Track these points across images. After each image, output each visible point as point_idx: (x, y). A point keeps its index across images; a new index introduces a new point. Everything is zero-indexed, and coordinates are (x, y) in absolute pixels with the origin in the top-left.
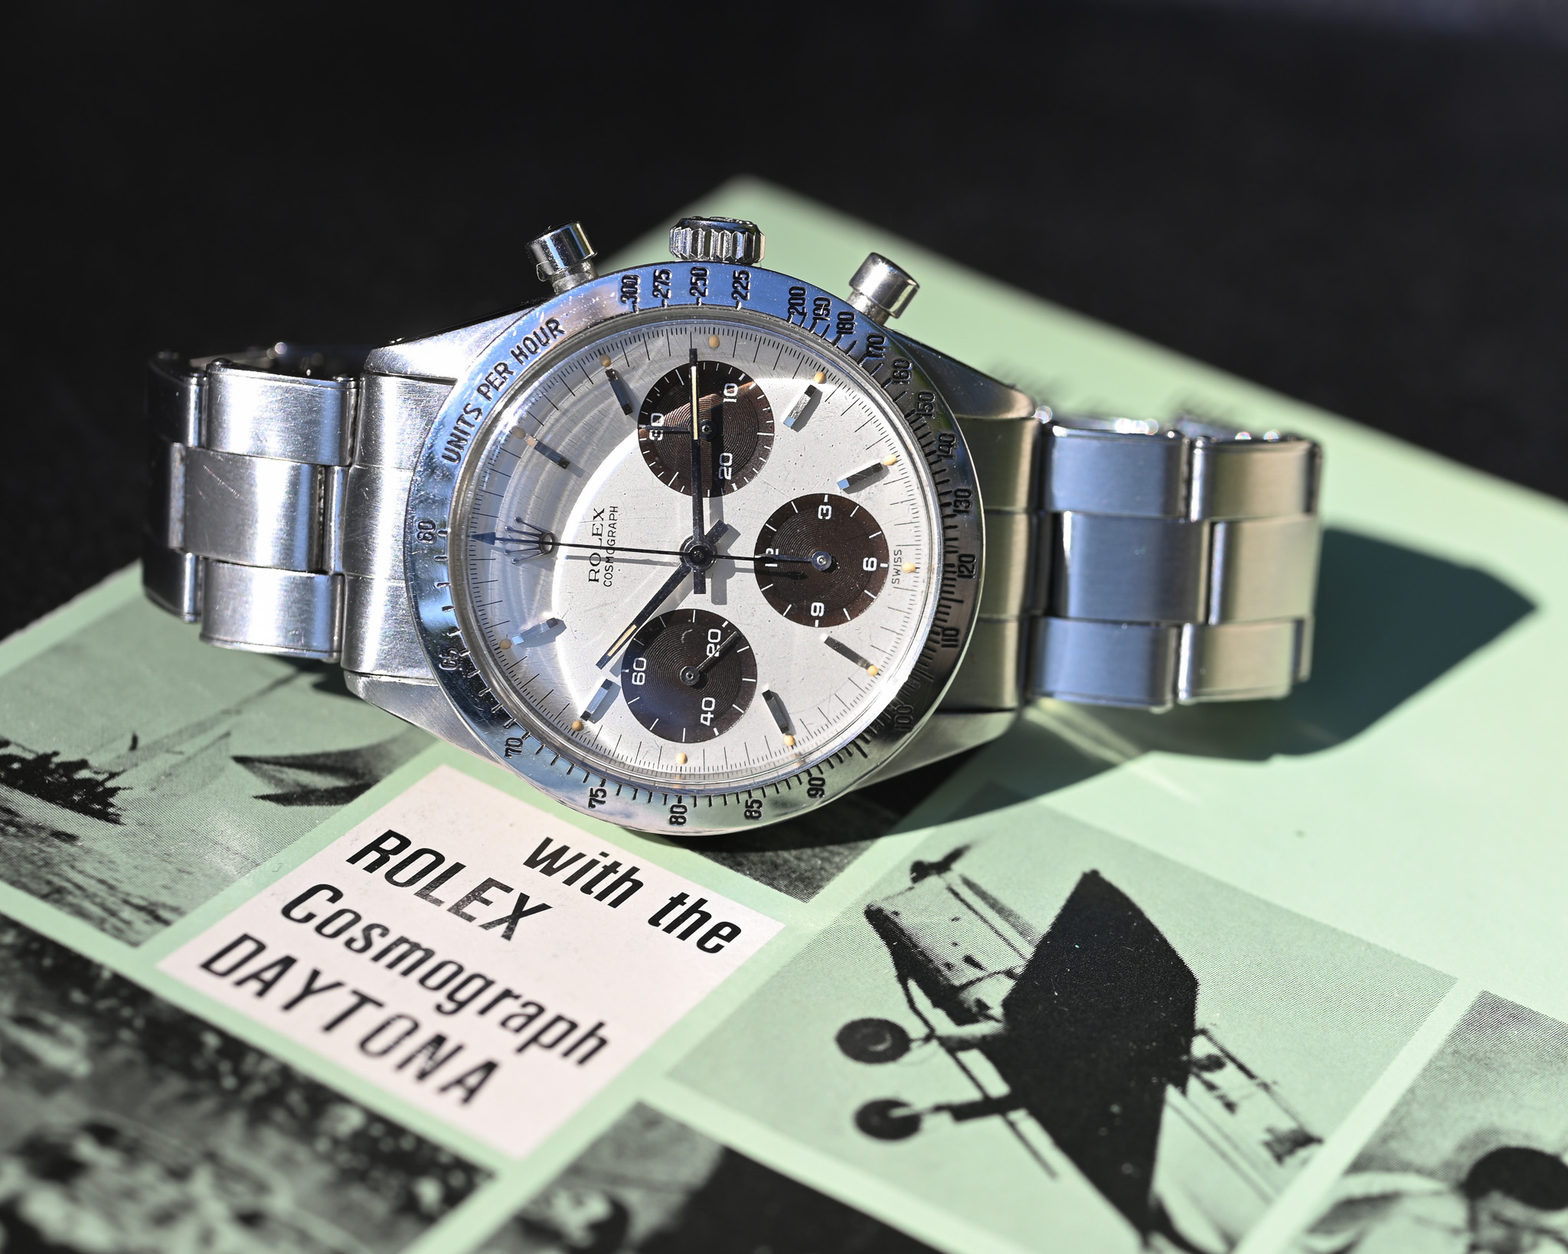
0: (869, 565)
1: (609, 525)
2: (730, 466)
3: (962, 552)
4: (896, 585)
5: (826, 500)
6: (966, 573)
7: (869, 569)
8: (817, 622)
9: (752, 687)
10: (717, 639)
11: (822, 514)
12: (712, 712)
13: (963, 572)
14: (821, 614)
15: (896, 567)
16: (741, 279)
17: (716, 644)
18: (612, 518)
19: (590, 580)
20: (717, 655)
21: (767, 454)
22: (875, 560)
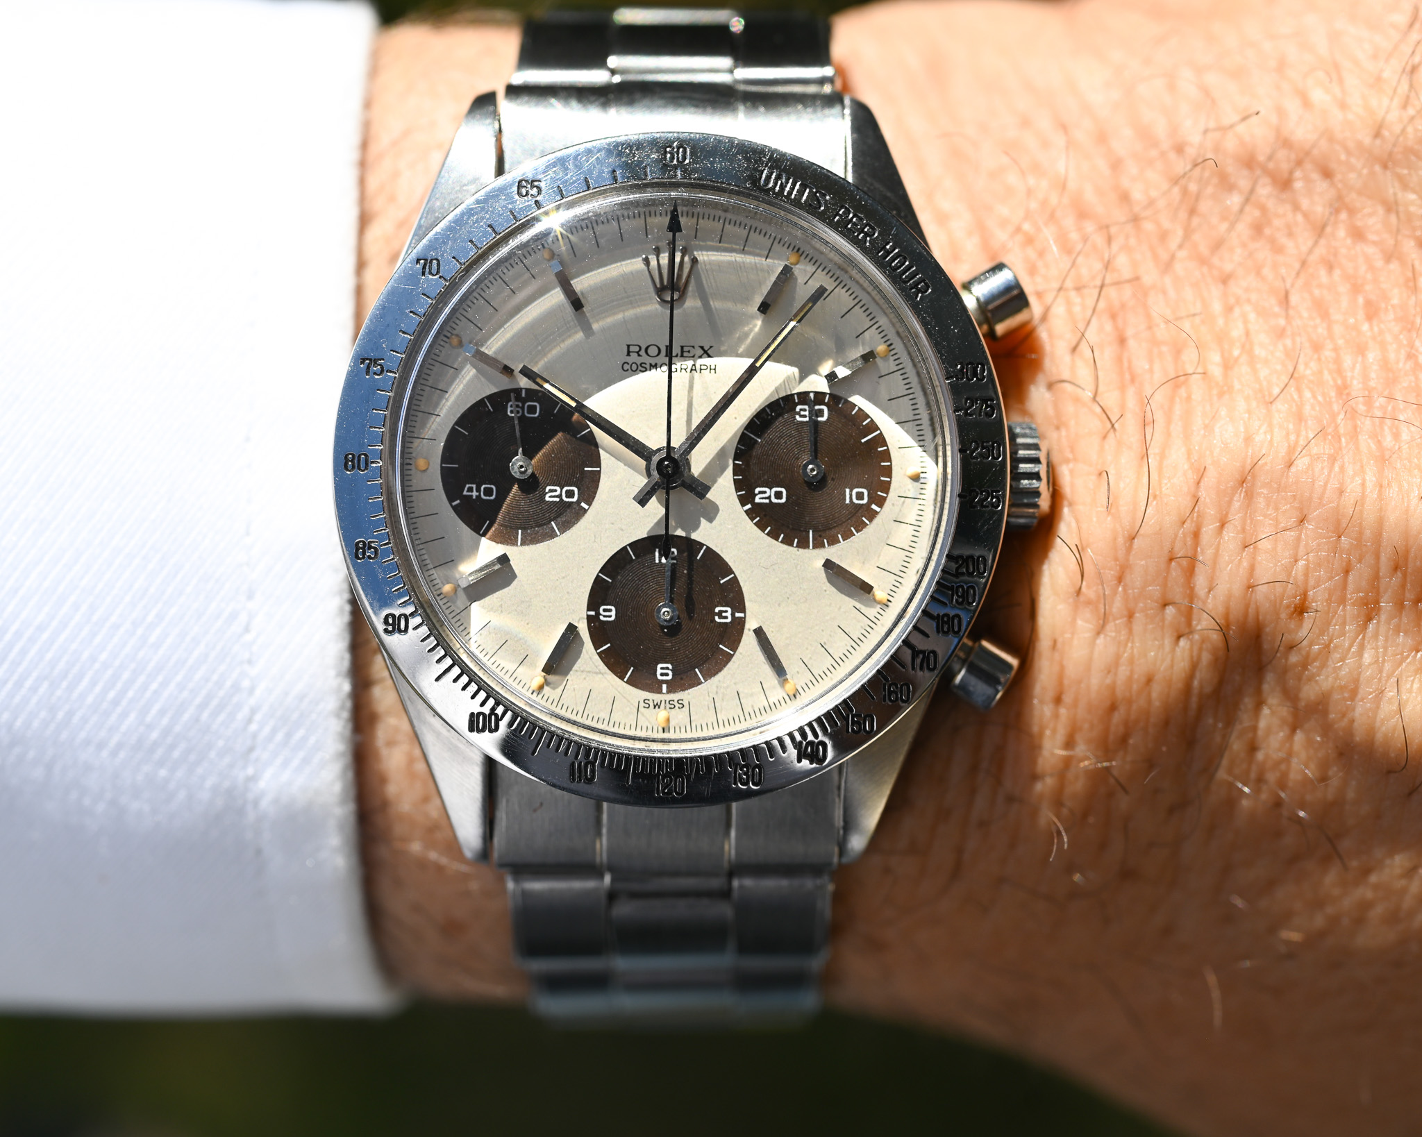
0: (664, 671)
1: (694, 364)
2: (770, 501)
4: (642, 704)
5: (738, 615)
7: (659, 671)
8: (592, 613)
9: (511, 541)
10: (567, 497)
11: (721, 612)
12: (479, 497)
14: (602, 618)
15: (663, 702)
16: (992, 500)
17: (560, 496)
18: (703, 367)
19: (628, 346)
20: (547, 498)
21: (788, 542)
22: (670, 677)
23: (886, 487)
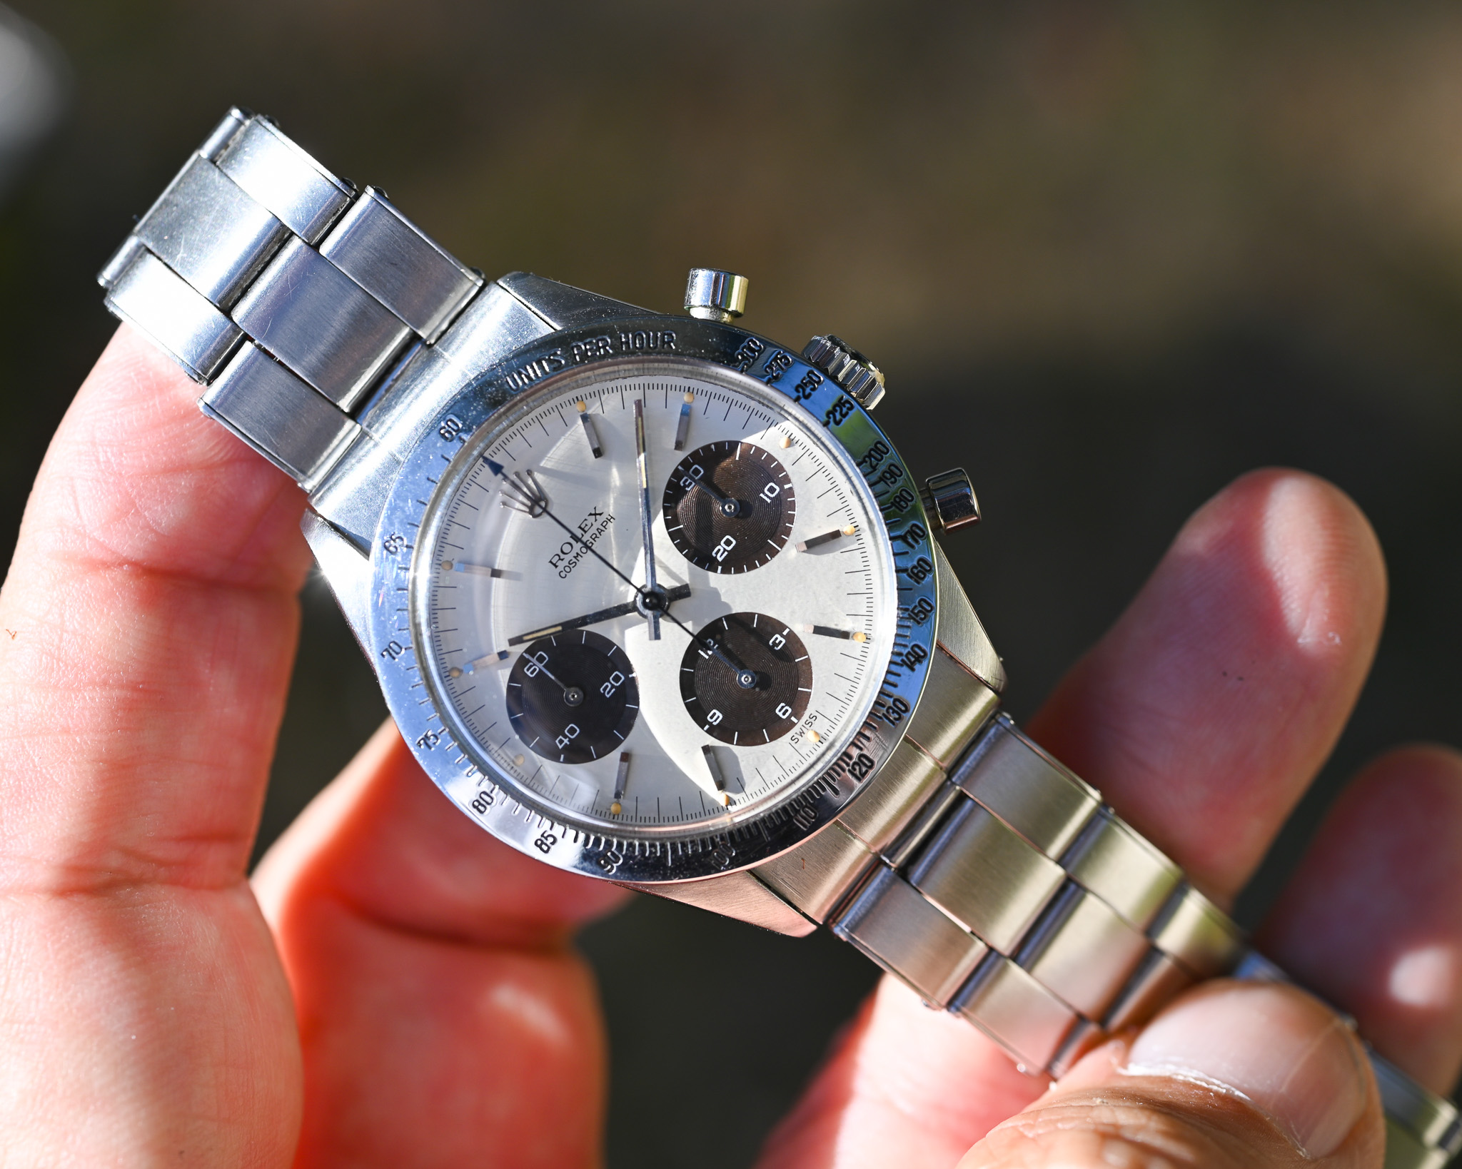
0: (782, 711)
1: (598, 529)
2: (727, 551)
3: (865, 752)
4: (793, 743)
5: (785, 633)
6: (857, 772)
7: (780, 714)
8: (707, 727)
9: (618, 741)
10: (617, 682)
11: (774, 642)
12: (570, 740)
13: (855, 770)
14: (715, 724)
15: (803, 728)
16: (845, 406)
17: (613, 686)
18: (604, 524)
19: (551, 562)
20: (608, 696)
21: (764, 562)
22: (790, 710)
23: (780, 468)
